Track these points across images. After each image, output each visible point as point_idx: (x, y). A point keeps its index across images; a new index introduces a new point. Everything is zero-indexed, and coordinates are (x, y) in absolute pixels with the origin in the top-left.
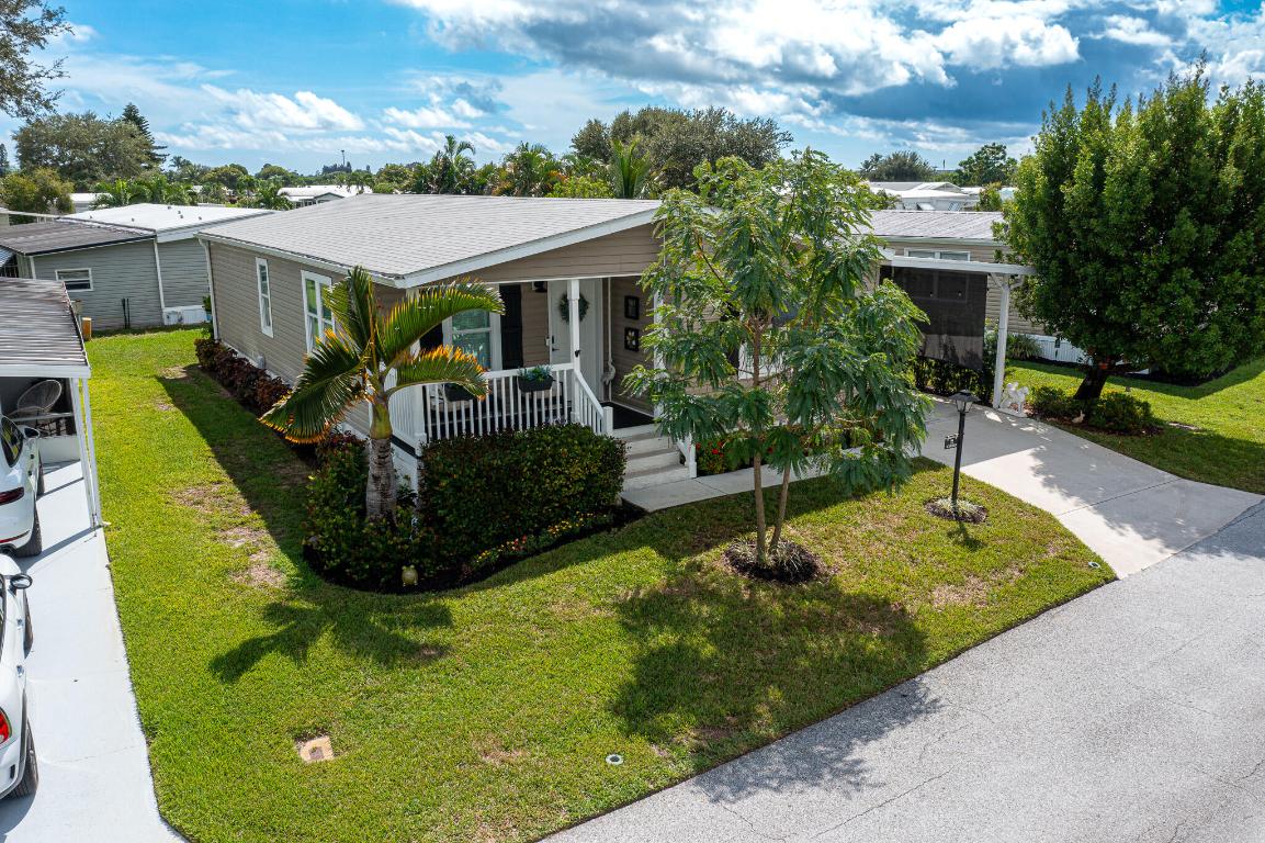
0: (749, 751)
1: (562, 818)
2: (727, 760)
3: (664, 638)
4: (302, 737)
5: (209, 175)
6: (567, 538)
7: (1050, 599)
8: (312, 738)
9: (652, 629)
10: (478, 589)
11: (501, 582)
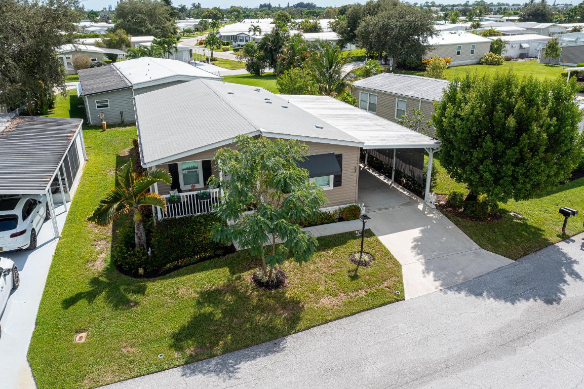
0: (207, 358)
1: (134, 374)
2: (197, 361)
3: (208, 309)
4: (78, 332)
5: (205, 14)
6: (202, 260)
7: (365, 307)
8: (82, 332)
9: (206, 305)
10: (161, 279)
11: (170, 277)
